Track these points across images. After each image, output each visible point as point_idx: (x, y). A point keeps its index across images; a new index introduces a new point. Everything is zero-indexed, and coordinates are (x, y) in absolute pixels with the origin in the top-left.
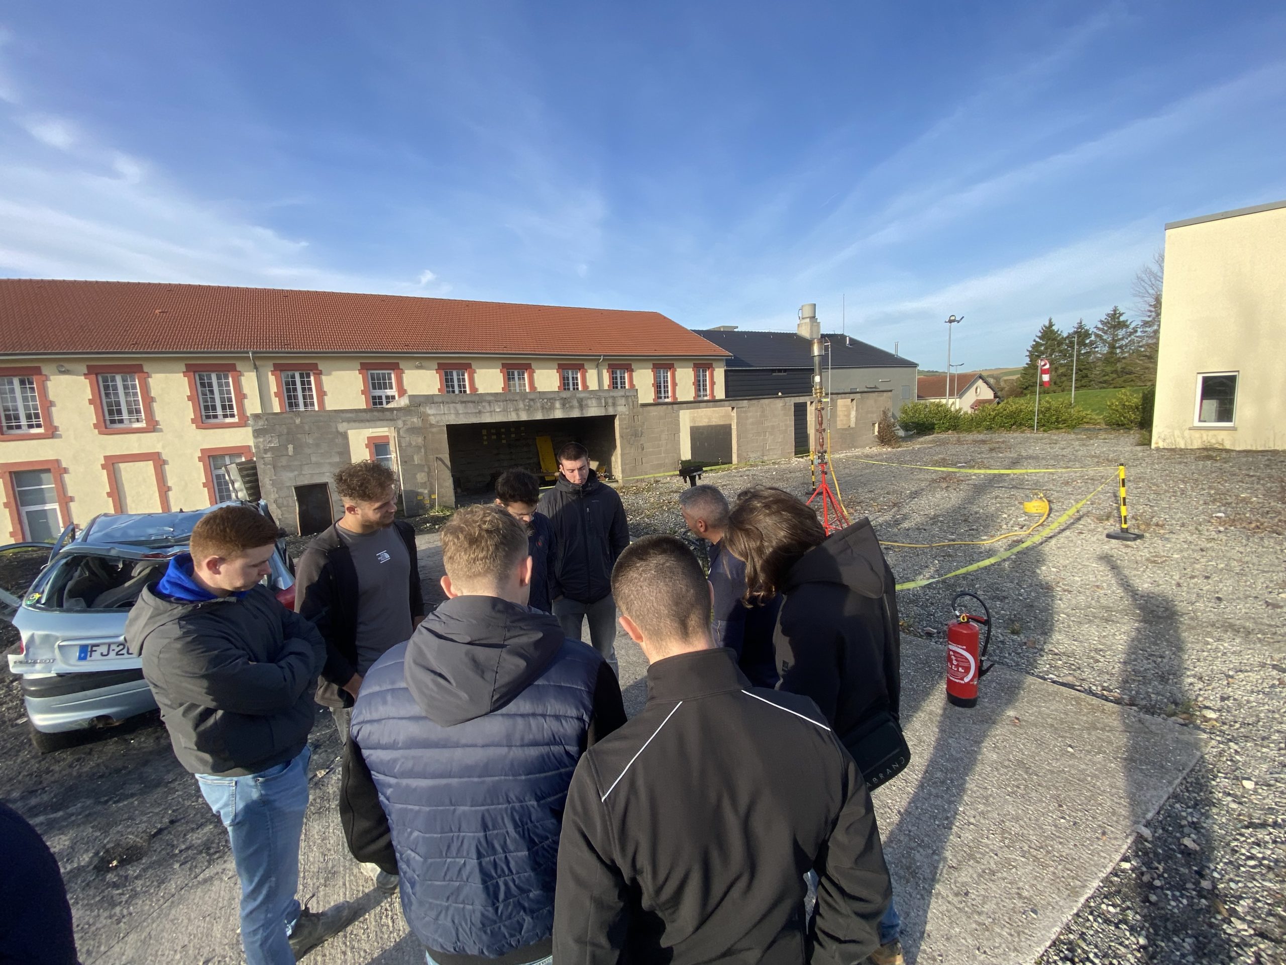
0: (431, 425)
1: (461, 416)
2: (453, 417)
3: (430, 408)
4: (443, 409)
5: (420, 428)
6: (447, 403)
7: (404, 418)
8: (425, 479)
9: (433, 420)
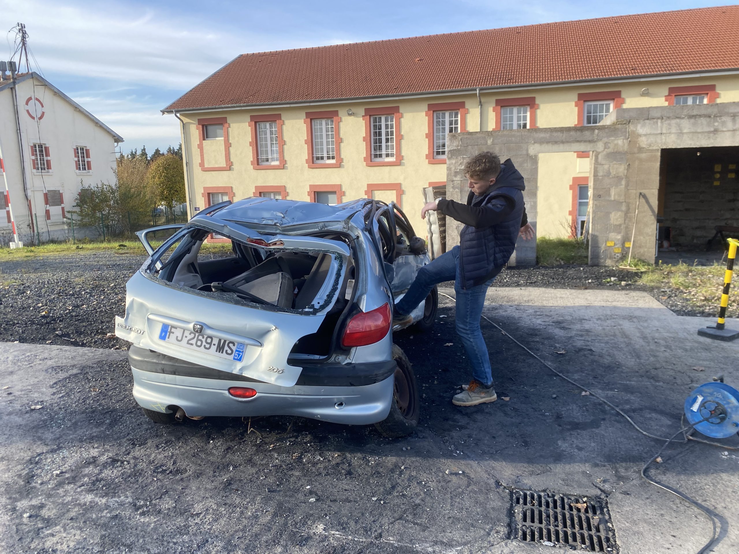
0: (641, 150)
1: (685, 136)
2: (673, 137)
3: (643, 126)
4: (661, 126)
5: (626, 153)
6: (669, 118)
7: (605, 140)
8: (620, 221)
9: (643, 142)
